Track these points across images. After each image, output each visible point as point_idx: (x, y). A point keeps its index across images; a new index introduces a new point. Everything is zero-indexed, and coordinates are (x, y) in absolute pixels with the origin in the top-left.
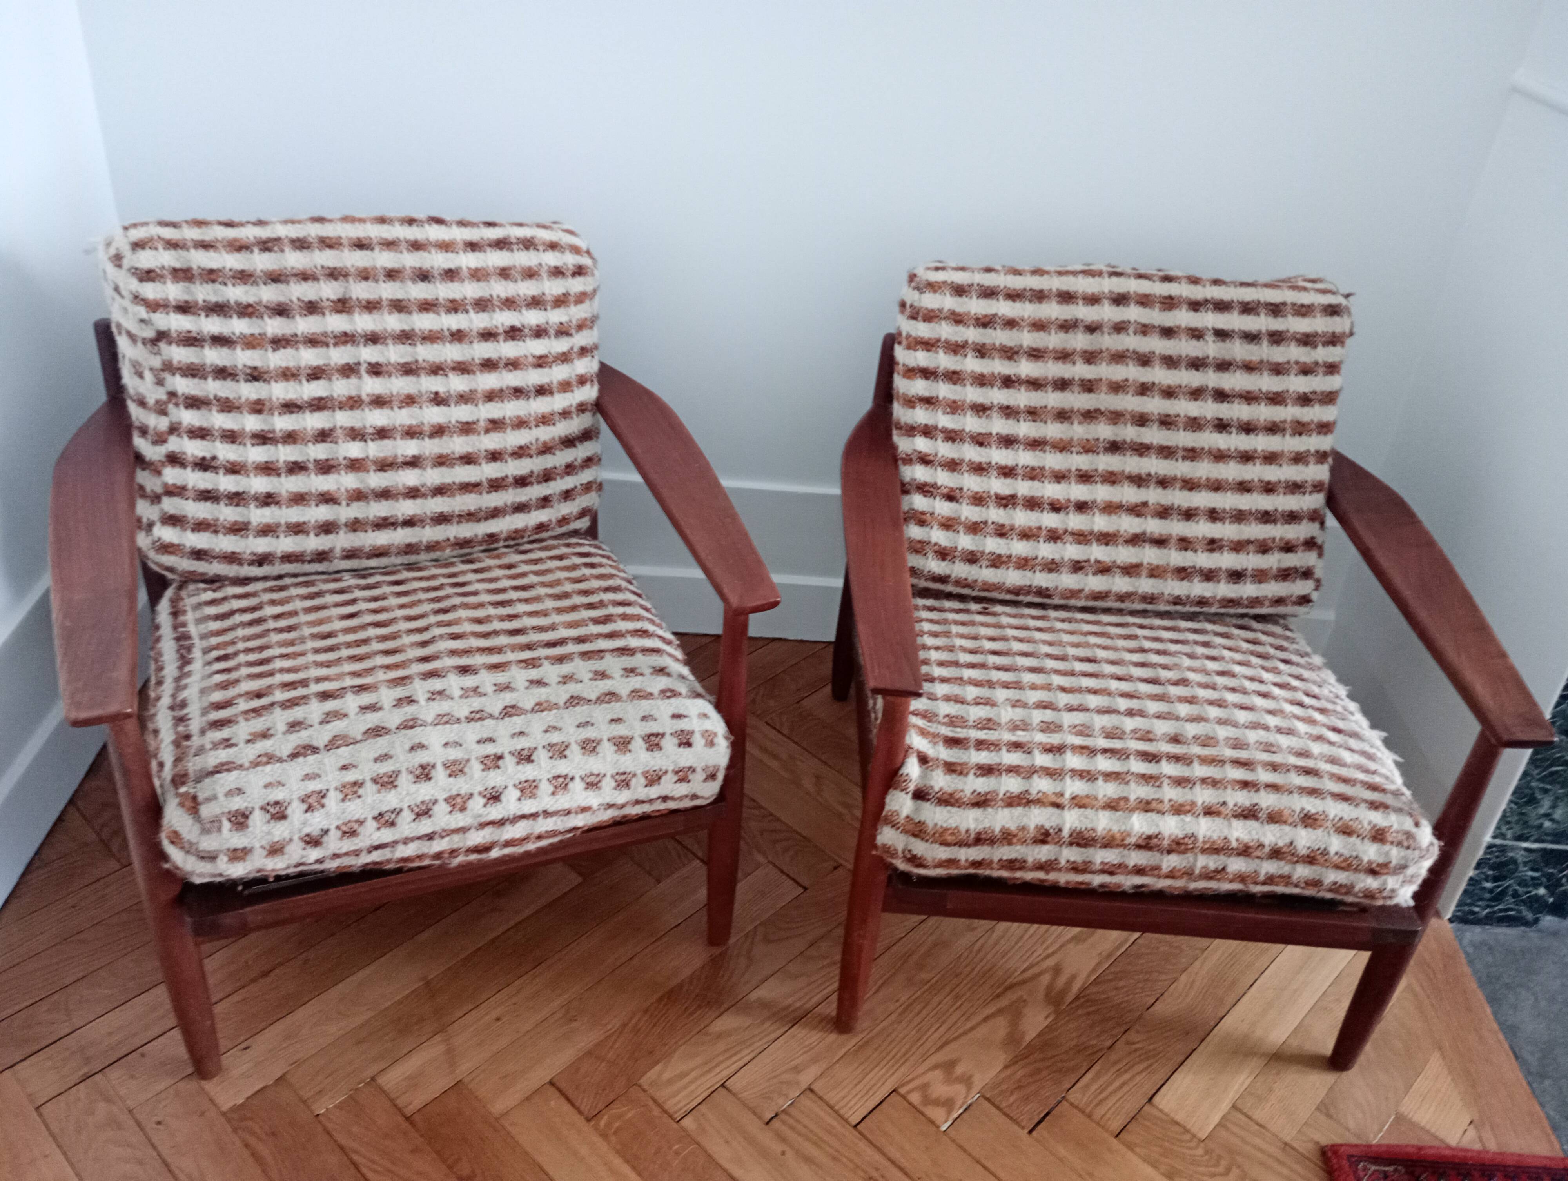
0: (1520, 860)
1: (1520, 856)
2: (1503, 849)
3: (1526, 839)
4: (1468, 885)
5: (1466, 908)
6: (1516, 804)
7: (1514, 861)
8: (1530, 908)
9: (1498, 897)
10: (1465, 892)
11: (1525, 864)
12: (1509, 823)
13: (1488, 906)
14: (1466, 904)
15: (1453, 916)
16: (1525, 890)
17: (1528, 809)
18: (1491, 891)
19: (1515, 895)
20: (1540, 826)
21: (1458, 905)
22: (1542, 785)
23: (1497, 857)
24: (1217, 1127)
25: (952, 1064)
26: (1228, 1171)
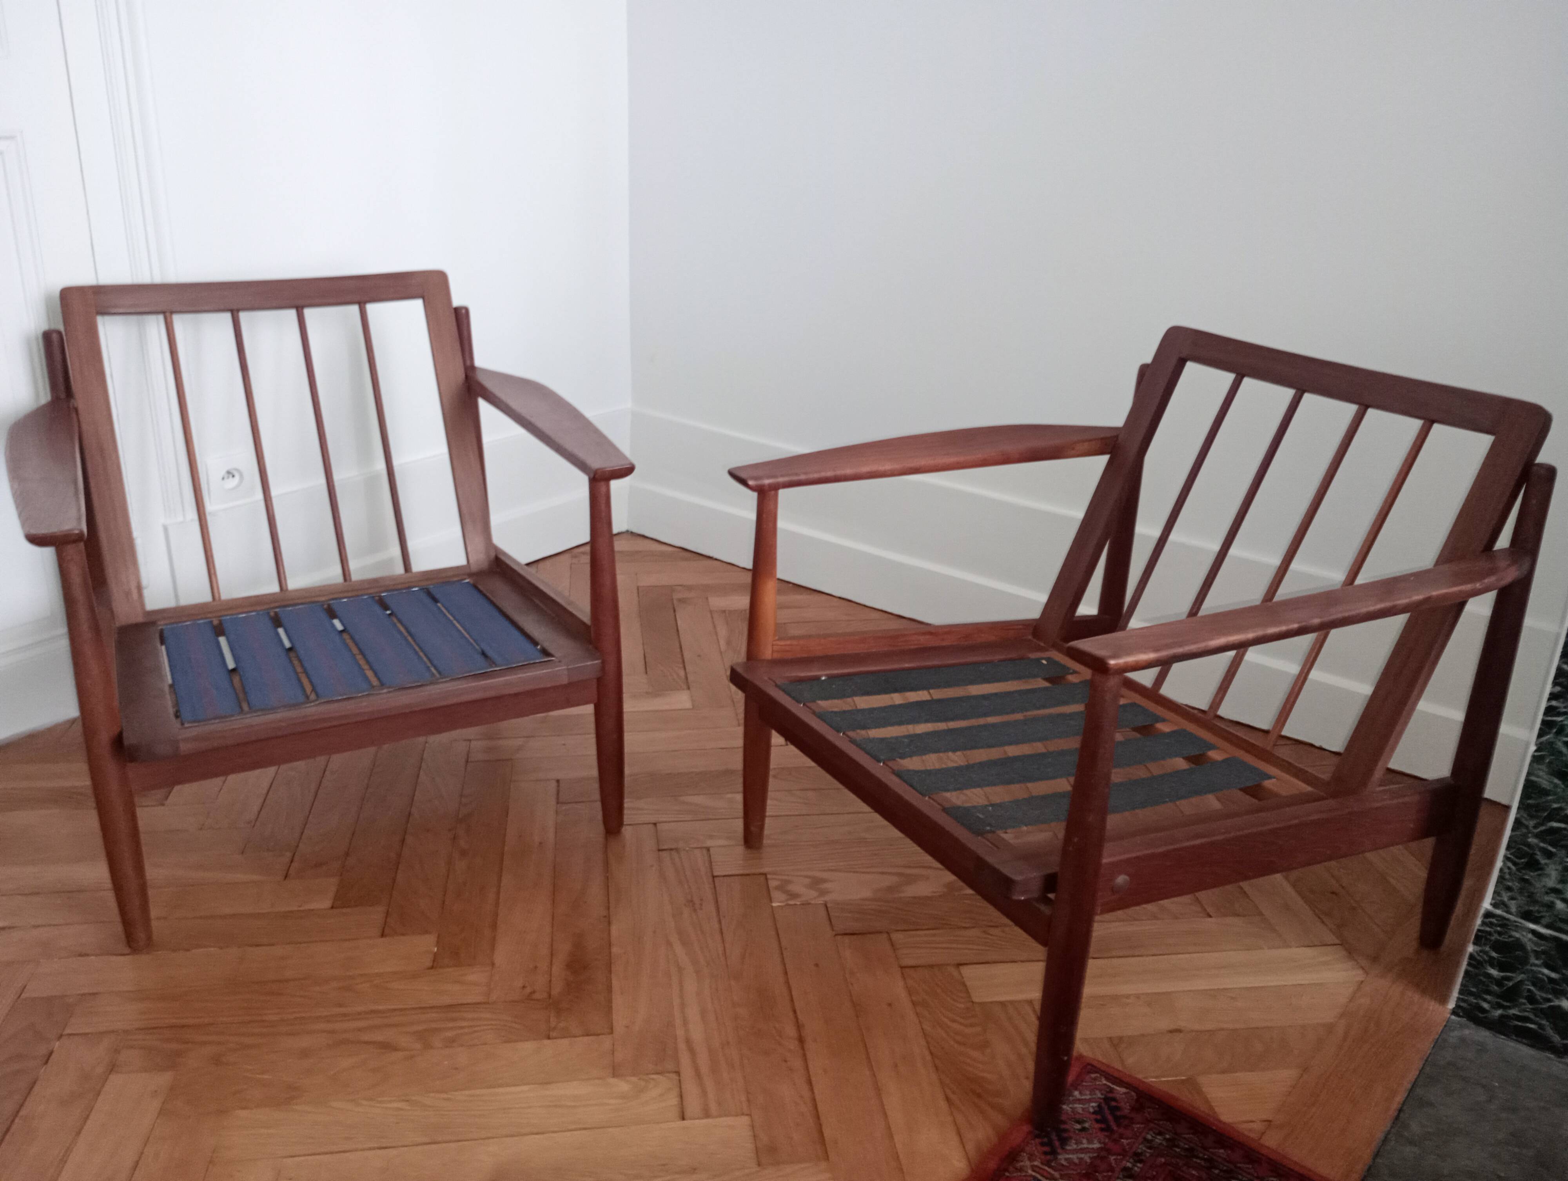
0: (1529, 946)
1: (1527, 939)
2: (1504, 924)
3: (1536, 921)
4: (1469, 964)
5: (1473, 1000)
6: (1515, 864)
7: (1518, 945)
8: (1556, 1029)
9: (1510, 995)
10: (1467, 972)
11: (1537, 954)
12: (1509, 889)
13: (1499, 1006)
14: (1471, 994)
15: (1458, 1006)
16: (1544, 995)
17: (1529, 875)
18: (1499, 982)
19: (1532, 999)
20: (1551, 906)
21: (1461, 992)
22: (1542, 845)
23: (1500, 933)
24: (996, 1002)
25: (824, 881)
26: (972, 1025)
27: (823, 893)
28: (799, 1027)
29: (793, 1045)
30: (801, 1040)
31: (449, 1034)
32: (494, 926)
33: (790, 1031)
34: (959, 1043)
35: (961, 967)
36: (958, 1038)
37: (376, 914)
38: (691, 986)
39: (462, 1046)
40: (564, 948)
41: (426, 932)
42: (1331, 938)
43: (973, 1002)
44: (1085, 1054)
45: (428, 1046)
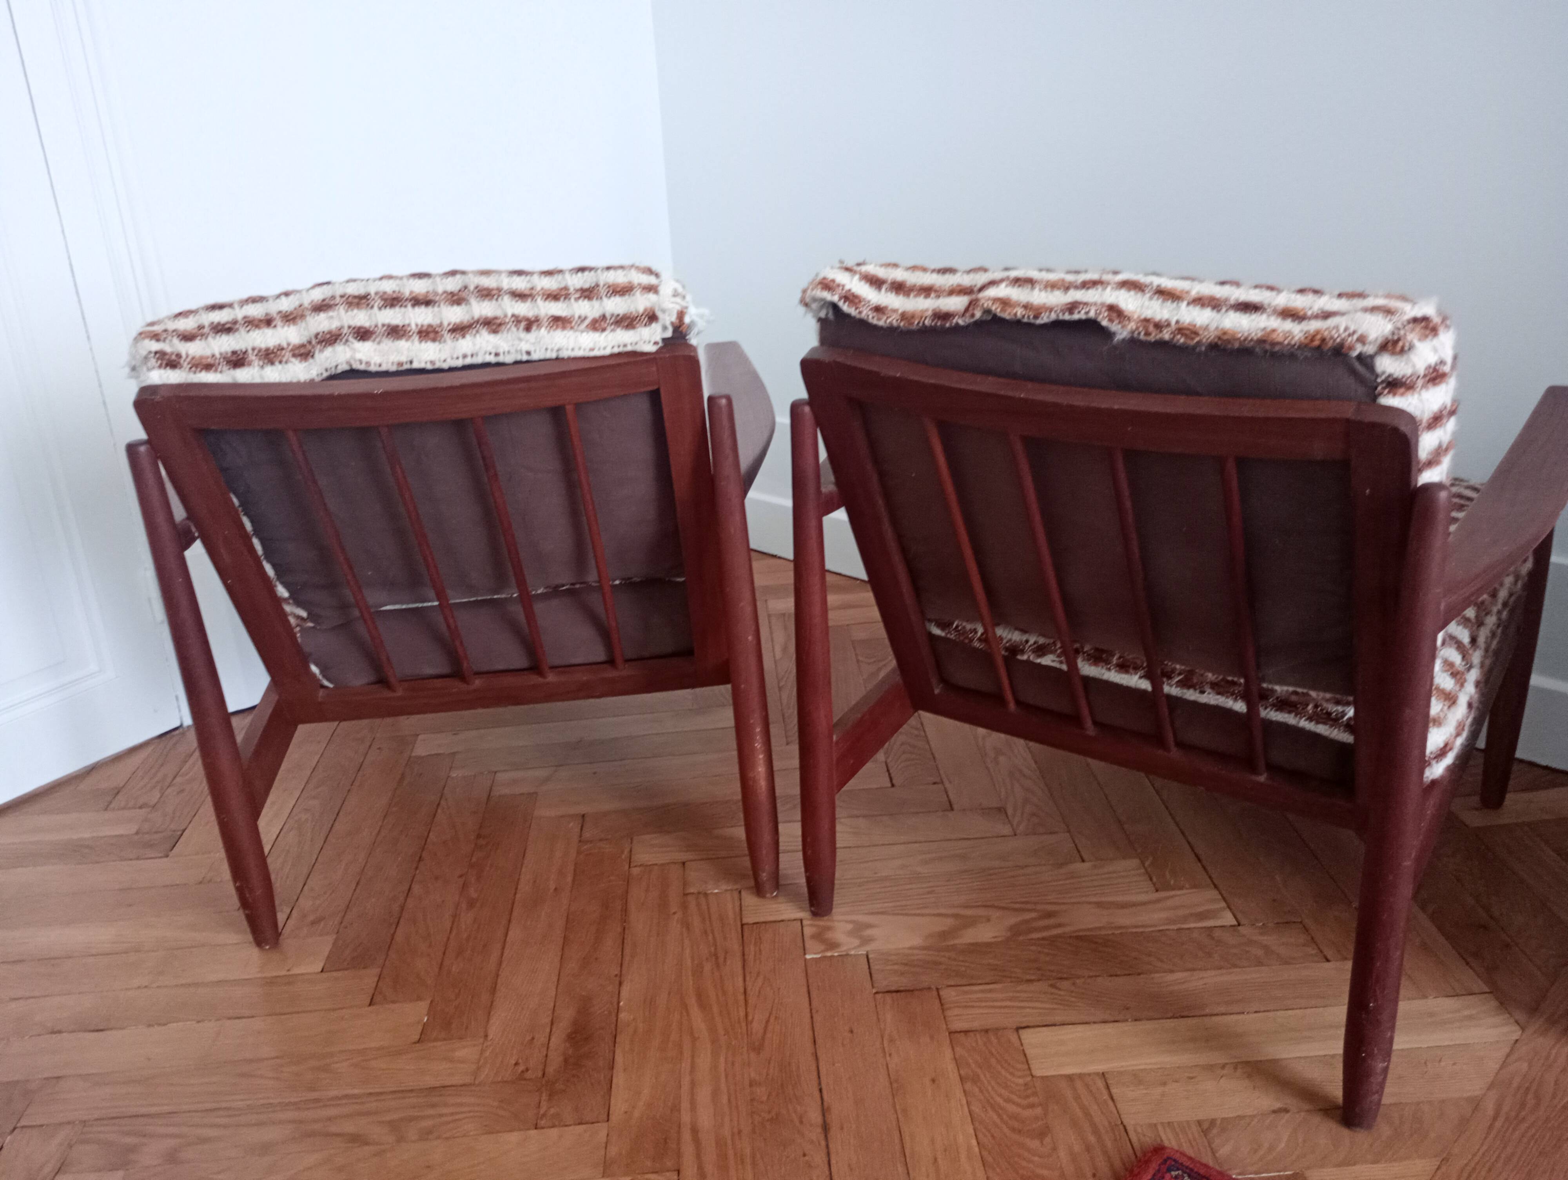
24: (1061, 1076)
25: (869, 926)
26: (1032, 1106)
27: (866, 941)
28: (825, 1111)
29: (816, 1134)
30: (826, 1128)
31: (425, 1124)
32: (493, 990)
33: (815, 1116)
34: (1013, 1130)
35: (1021, 1032)
36: (1016, 1125)
37: (369, 977)
38: (704, 1061)
39: (438, 1138)
40: (567, 1015)
41: (419, 998)
42: (1480, 985)
43: (1033, 1076)
44: (1166, 1143)
45: (400, 1139)
